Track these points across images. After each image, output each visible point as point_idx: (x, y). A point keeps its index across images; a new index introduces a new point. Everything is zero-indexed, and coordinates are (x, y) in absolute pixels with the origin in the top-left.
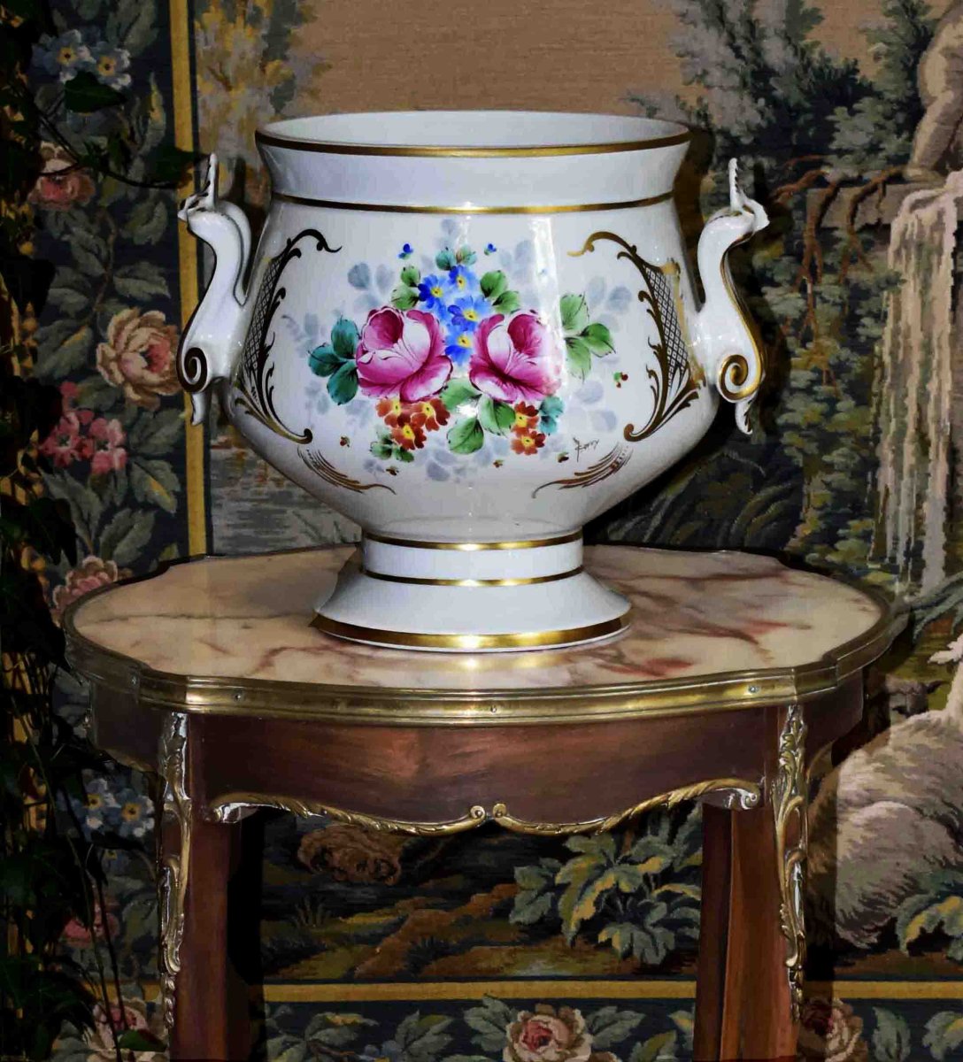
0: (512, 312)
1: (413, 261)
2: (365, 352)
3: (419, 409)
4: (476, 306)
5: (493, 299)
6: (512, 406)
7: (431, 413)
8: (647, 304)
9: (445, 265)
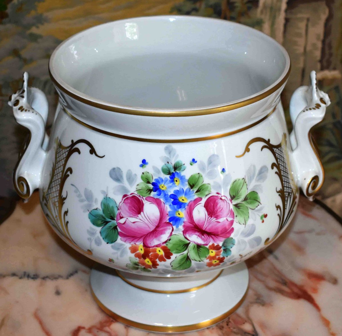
0: (207, 196)
1: (148, 169)
2: (121, 218)
3: (155, 251)
4: (186, 194)
5: (195, 190)
6: (207, 247)
7: (162, 253)
8: (275, 169)
9: (167, 171)
